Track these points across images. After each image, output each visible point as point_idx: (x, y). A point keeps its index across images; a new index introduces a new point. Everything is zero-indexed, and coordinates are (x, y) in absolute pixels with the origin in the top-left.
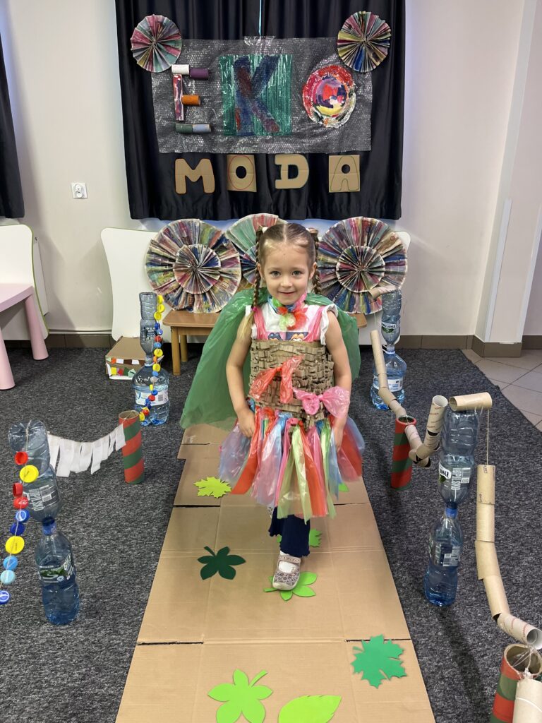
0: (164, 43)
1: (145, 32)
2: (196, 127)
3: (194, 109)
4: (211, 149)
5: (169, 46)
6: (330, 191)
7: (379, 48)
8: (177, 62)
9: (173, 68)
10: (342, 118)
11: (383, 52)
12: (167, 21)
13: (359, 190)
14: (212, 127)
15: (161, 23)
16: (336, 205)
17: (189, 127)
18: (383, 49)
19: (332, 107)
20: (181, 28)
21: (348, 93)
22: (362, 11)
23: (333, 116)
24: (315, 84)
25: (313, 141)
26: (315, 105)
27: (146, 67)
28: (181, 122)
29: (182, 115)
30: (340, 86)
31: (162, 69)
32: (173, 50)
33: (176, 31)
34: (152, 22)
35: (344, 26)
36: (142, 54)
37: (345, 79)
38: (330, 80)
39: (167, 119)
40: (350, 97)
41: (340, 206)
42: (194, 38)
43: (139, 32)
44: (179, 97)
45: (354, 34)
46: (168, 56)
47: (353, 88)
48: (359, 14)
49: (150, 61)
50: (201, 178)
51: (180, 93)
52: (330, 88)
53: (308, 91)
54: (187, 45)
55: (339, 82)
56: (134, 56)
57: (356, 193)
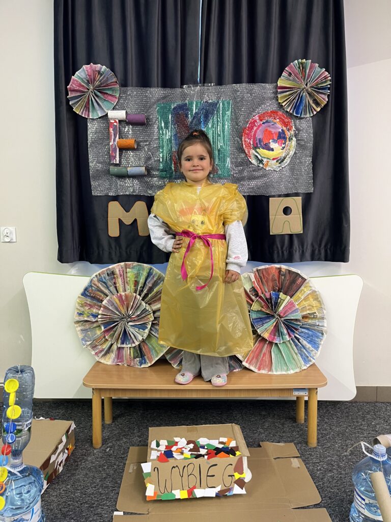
0: (102, 90)
1: (82, 79)
2: (131, 170)
3: (131, 153)
4: (146, 192)
5: (107, 94)
6: (271, 234)
7: (320, 95)
8: (114, 109)
9: (108, 114)
10: (282, 161)
11: (324, 99)
12: (105, 70)
13: (302, 232)
14: (148, 170)
15: (99, 72)
16: (277, 248)
17: (124, 170)
18: (323, 96)
19: (272, 150)
20: (119, 76)
21: (288, 137)
22: (302, 59)
23: (274, 159)
24: (255, 128)
25: (253, 183)
26: (255, 148)
27: (82, 113)
28: (116, 165)
29: (118, 159)
30: (280, 130)
31: (98, 115)
32: (110, 97)
33: (115, 80)
34: (90, 71)
35: (284, 74)
36: (78, 102)
37: (286, 124)
38: (270, 124)
39: (101, 163)
40: (290, 141)
41: (282, 248)
42: (132, 86)
43: (76, 81)
44: (114, 140)
45: (294, 80)
46: (105, 103)
47: (293, 133)
48: (298, 62)
49: (87, 108)
50: (135, 220)
51: (115, 137)
52: (270, 132)
53: (248, 134)
54: (125, 92)
55: (280, 127)
56: (70, 104)
57: (298, 235)
